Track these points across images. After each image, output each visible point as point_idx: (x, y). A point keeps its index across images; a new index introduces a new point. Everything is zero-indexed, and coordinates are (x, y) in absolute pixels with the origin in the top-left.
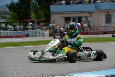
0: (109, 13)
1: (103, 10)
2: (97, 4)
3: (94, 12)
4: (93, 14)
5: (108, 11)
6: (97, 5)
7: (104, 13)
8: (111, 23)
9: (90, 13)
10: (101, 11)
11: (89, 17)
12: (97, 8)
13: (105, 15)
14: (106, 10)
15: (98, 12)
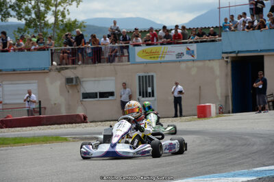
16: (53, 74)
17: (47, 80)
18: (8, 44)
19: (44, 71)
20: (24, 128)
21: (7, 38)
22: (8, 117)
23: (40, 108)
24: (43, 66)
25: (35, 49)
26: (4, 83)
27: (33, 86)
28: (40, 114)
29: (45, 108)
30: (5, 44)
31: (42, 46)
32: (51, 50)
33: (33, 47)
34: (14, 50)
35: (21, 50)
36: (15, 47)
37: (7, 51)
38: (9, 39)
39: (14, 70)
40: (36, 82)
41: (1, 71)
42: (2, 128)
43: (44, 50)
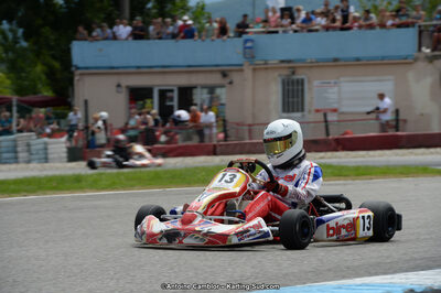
0: (293, 73)
1: (273, 62)
2: (252, 41)
3: (239, 68)
4: (235, 77)
5: (291, 65)
6: (249, 44)
7: (276, 74)
8: (303, 110)
9: (224, 75)
10: (267, 66)
11: (222, 86)
12: (249, 53)
13: (279, 80)
14: (283, 61)
15: (254, 70)
16: (421, 65)
17: (411, 75)
18: (350, 18)
19: (405, 62)
20: (371, 153)
21: (348, 7)
22: (346, 133)
23: (397, 120)
24: (403, 53)
25: (393, 25)
26: (342, 79)
27: (387, 86)
28: (397, 130)
29: (405, 121)
30: (345, 18)
32: (420, 26)
33: (389, 23)
34: (360, 27)
35: (371, 27)
36: (362, 22)
37: (349, 28)
38: (352, 9)
39: (358, 60)
40: (391, 77)
41: (336, 60)
42: (337, 150)
43: (406, 25)
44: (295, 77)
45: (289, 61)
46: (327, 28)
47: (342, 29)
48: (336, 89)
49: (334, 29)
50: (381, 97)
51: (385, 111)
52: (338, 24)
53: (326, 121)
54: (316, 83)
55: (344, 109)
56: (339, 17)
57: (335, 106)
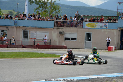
1: (21, 26)
2: (16, 21)
3: (12, 27)
5: (26, 27)
7: (22, 29)
8: (28, 38)
10: (19, 27)
11: (6, 30)
12: (16, 23)
13: (23, 31)
14: (23, 26)
15: (17, 28)
16: (55, 30)
17: (52, 32)
19: (51, 29)
23: (50, 42)
24: (51, 27)
25: (49, 20)
26: (37, 32)
27: (47, 34)
31: (51, 19)
32: (55, 21)
35: (44, 20)
36: (42, 19)
37: (39, 20)
39: (41, 27)
40: (48, 32)
41: (36, 27)
42: (36, 48)
43: (52, 21)
44: (26, 30)
45: (25, 27)
46: (34, 20)
47: (38, 20)
48: (36, 34)
49: (36, 20)
50: (45, 36)
51: (46, 39)
52: (37, 19)
53: (34, 41)
54: (31, 32)
55: (37, 38)
56: (37, 17)
57: (35, 38)
